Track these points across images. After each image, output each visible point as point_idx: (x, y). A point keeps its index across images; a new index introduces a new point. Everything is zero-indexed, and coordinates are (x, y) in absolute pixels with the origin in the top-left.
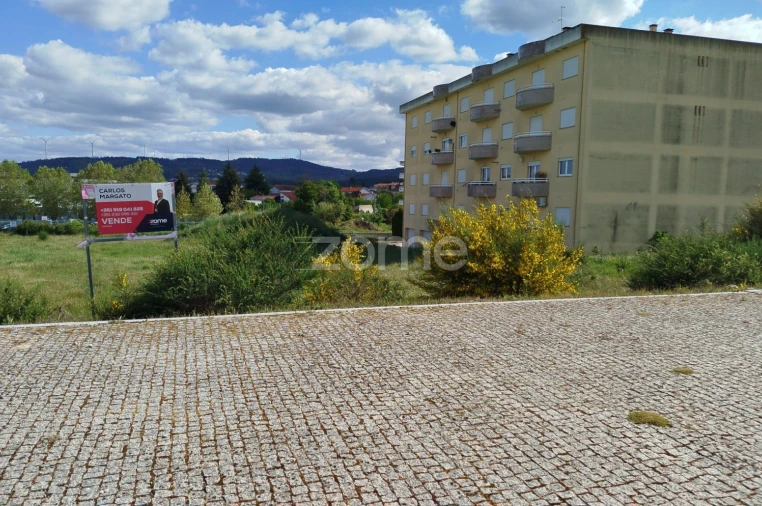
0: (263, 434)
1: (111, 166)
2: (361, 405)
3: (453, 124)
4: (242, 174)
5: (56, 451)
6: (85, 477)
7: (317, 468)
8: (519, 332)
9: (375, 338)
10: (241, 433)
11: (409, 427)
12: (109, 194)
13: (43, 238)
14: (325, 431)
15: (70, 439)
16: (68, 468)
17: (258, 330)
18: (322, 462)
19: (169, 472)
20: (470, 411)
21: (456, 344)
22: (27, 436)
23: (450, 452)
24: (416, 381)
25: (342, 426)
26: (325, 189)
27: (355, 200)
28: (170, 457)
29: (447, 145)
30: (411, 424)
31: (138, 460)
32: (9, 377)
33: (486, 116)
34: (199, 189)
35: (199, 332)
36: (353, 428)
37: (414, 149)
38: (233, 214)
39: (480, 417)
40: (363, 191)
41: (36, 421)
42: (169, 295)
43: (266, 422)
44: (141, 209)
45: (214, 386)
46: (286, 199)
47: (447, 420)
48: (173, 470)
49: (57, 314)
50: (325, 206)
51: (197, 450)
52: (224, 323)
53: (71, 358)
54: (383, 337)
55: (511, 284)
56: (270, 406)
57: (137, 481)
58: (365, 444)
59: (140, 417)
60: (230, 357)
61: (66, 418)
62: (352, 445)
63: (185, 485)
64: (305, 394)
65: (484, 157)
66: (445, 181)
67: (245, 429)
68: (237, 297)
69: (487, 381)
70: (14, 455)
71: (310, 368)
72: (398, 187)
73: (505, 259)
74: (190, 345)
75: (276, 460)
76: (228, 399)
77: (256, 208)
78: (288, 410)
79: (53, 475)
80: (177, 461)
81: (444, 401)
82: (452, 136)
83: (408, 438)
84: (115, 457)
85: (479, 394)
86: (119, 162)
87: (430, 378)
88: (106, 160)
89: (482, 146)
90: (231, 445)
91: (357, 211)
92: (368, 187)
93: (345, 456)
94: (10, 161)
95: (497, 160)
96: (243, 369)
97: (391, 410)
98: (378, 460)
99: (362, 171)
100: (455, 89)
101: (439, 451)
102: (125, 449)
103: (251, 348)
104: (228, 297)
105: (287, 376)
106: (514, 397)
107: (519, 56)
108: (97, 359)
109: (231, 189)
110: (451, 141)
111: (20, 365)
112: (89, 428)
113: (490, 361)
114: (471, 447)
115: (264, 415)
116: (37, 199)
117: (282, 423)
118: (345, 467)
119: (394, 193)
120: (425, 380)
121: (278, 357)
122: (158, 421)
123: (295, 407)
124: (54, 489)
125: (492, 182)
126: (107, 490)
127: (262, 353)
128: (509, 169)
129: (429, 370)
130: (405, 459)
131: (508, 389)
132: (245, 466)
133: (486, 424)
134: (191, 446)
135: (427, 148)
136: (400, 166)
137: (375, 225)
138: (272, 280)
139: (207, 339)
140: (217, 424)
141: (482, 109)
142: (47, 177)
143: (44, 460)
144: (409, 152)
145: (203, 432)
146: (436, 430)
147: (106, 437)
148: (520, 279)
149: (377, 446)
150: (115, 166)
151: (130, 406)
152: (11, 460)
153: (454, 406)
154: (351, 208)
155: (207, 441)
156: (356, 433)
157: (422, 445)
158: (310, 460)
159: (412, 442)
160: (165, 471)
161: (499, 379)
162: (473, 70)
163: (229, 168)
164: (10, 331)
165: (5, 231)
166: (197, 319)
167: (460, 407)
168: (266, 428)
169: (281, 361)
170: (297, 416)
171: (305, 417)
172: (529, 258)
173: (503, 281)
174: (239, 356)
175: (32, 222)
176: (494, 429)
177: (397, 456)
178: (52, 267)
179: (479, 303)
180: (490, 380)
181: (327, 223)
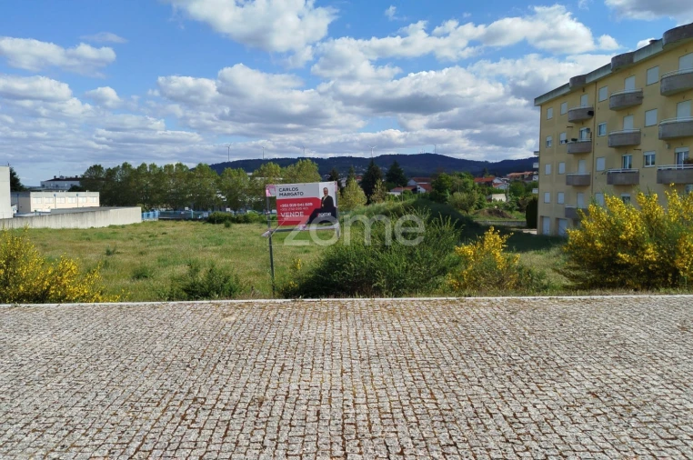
0: (433, 412)
1: (278, 166)
2: (523, 393)
3: (591, 113)
4: (384, 169)
5: (265, 410)
6: (290, 434)
7: (488, 450)
8: (683, 328)
9: (528, 327)
10: (414, 409)
11: (574, 419)
12: (287, 192)
13: (228, 226)
14: (491, 414)
15: (275, 401)
16: (276, 425)
17: (415, 314)
18: (492, 445)
19: (357, 438)
20: (638, 408)
21: (614, 337)
22: (242, 395)
23: (621, 448)
24: (576, 373)
25: (506, 412)
26: (459, 180)
27: (488, 189)
28: (355, 425)
29: (585, 134)
30: (577, 416)
31: (329, 424)
32: (223, 343)
33: (627, 104)
34: (347, 183)
35: (365, 313)
36: (518, 415)
37: (549, 139)
38: (377, 204)
39: (650, 415)
40: (496, 181)
41: (247, 382)
42: (335, 278)
43: (434, 401)
44: (311, 204)
45: (384, 362)
46: (422, 190)
47: (614, 415)
48: (359, 437)
49: (251, 292)
50: (459, 196)
51: (377, 421)
52: (385, 306)
53: (267, 331)
54: (536, 327)
55: (666, 277)
56: (436, 386)
57: (331, 443)
58: (532, 432)
59: (326, 386)
60: (394, 337)
61: (269, 381)
62: (519, 432)
63: (371, 451)
64: (467, 378)
65: (625, 145)
66: (582, 169)
67: (417, 406)
68: (390, 281)
69: (652, 378)
70: (235, 410)
71: (468, 353)
72: (531, 176)
73: (659, 250)
74: (359, 324)
75: (448, 437)
76: (397, 376)
77: (396, 199)
78: (453, 391)
79: (265, 430)
80: (362, 428)
81: (608, 395)
82: (590, 125)
83: (574, 430)
84: (311, 420)
85: (645, 391)
86: (284, 163)
87: (590, 371)
88: (275, 161)
89: (623, 134)
90: (407, 420)
91: (490, 200)
92: (500, 176)
93: (513, 441)
94: (203, 164)
95: (639, 147)
96: (406, 349)
97: (554, 400)
98: (547, 449)
99: (494, 161)
100: (593, 79)
101: (610, 446)
102: (318, 413)
103: (412, 330)
104: (382, 282)
105: (447, 359)
106: (686, 396)
107: (664, 42)
108: (287, 332)
109: (374, 182)
110: (588, 130)
111: (230, 334)
112: (288, 392)
113: (654, 357)
114: (643, 445)
115: (432, 394)
116: (223, 194)
117: (449, 404)
118: (515, 452)
119: (527, 182)
120: (586, 373)
121: (438, 341)
122: (342, 390)
123: (459, 389)
124: (267, 442)
125: (633, 169)
126: (309, 448)
127: (422, 336)
128: (653, 156)
129: (589, 363)
130: (574, 451)
131: (678, 388)
132: (421, 440)
133: (657, 423)
134: (371, 416)
135: (563, 137)
136: (534, 156)
137: (508, 213)
138: (420, 266)
139: (373, 320)
140: (392, 398)
141: (623, 96)
142: (230, 176)
143: (257, 416)
144: (544, 142)
145: (380, 404)
146: (604, 424)
147: (302, 402)
148: (676, 272)
149: (543, 434)
150: (282, 166)
151: (317, 375)
152: (233, 414)
153: (620, 402)
154: (484, 198)
155: (386, 413)
156: (522, 420)
157: (591, 439)
158: (481, 441)
159: (579, 434)
160: (354, 436)
161: (667, 377)
162: (613, 59)
163: (372, 164)
164: (219, 305)
165: (200, 220)
166: (360, 302)
167: (627, 403)
168: (435, 407)
169: (440, 345)
170: (462, 398)
171: (469, 400)
172: (687, 250)
173: (657, 273)
174: (402, 337)
175: (220, 213)
176: (667, 429)
177: (567, 447)
178: (235, 250)
179: (634, 297)
180: (656, 377)
181: (461, 212)
